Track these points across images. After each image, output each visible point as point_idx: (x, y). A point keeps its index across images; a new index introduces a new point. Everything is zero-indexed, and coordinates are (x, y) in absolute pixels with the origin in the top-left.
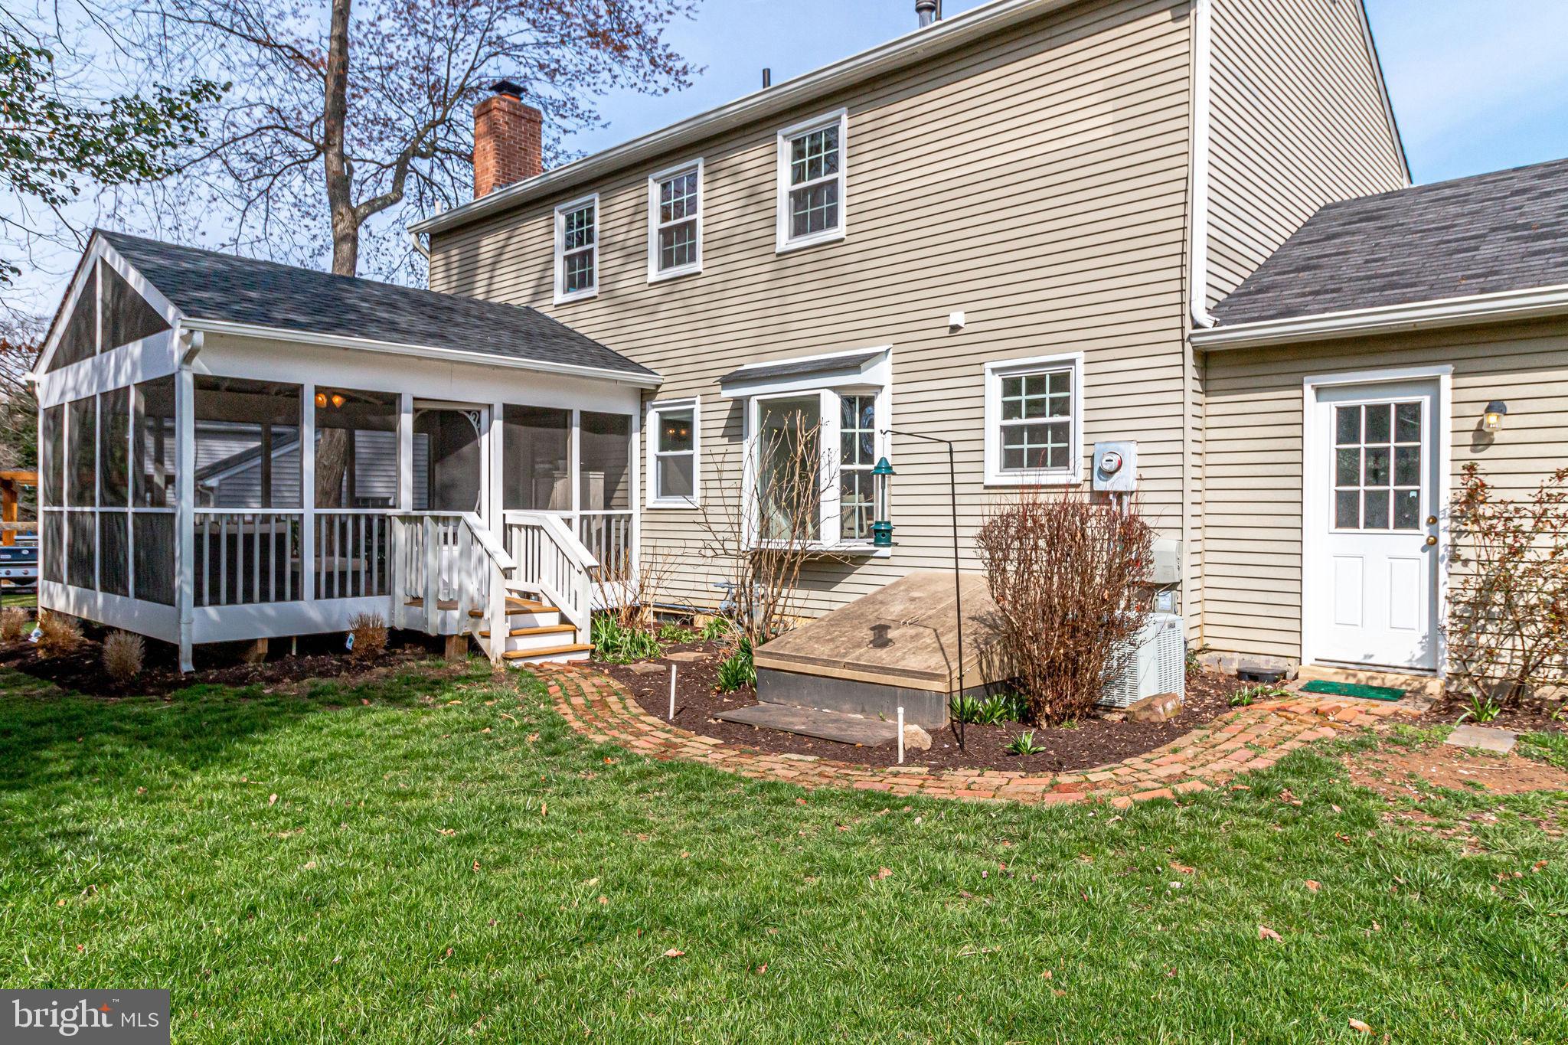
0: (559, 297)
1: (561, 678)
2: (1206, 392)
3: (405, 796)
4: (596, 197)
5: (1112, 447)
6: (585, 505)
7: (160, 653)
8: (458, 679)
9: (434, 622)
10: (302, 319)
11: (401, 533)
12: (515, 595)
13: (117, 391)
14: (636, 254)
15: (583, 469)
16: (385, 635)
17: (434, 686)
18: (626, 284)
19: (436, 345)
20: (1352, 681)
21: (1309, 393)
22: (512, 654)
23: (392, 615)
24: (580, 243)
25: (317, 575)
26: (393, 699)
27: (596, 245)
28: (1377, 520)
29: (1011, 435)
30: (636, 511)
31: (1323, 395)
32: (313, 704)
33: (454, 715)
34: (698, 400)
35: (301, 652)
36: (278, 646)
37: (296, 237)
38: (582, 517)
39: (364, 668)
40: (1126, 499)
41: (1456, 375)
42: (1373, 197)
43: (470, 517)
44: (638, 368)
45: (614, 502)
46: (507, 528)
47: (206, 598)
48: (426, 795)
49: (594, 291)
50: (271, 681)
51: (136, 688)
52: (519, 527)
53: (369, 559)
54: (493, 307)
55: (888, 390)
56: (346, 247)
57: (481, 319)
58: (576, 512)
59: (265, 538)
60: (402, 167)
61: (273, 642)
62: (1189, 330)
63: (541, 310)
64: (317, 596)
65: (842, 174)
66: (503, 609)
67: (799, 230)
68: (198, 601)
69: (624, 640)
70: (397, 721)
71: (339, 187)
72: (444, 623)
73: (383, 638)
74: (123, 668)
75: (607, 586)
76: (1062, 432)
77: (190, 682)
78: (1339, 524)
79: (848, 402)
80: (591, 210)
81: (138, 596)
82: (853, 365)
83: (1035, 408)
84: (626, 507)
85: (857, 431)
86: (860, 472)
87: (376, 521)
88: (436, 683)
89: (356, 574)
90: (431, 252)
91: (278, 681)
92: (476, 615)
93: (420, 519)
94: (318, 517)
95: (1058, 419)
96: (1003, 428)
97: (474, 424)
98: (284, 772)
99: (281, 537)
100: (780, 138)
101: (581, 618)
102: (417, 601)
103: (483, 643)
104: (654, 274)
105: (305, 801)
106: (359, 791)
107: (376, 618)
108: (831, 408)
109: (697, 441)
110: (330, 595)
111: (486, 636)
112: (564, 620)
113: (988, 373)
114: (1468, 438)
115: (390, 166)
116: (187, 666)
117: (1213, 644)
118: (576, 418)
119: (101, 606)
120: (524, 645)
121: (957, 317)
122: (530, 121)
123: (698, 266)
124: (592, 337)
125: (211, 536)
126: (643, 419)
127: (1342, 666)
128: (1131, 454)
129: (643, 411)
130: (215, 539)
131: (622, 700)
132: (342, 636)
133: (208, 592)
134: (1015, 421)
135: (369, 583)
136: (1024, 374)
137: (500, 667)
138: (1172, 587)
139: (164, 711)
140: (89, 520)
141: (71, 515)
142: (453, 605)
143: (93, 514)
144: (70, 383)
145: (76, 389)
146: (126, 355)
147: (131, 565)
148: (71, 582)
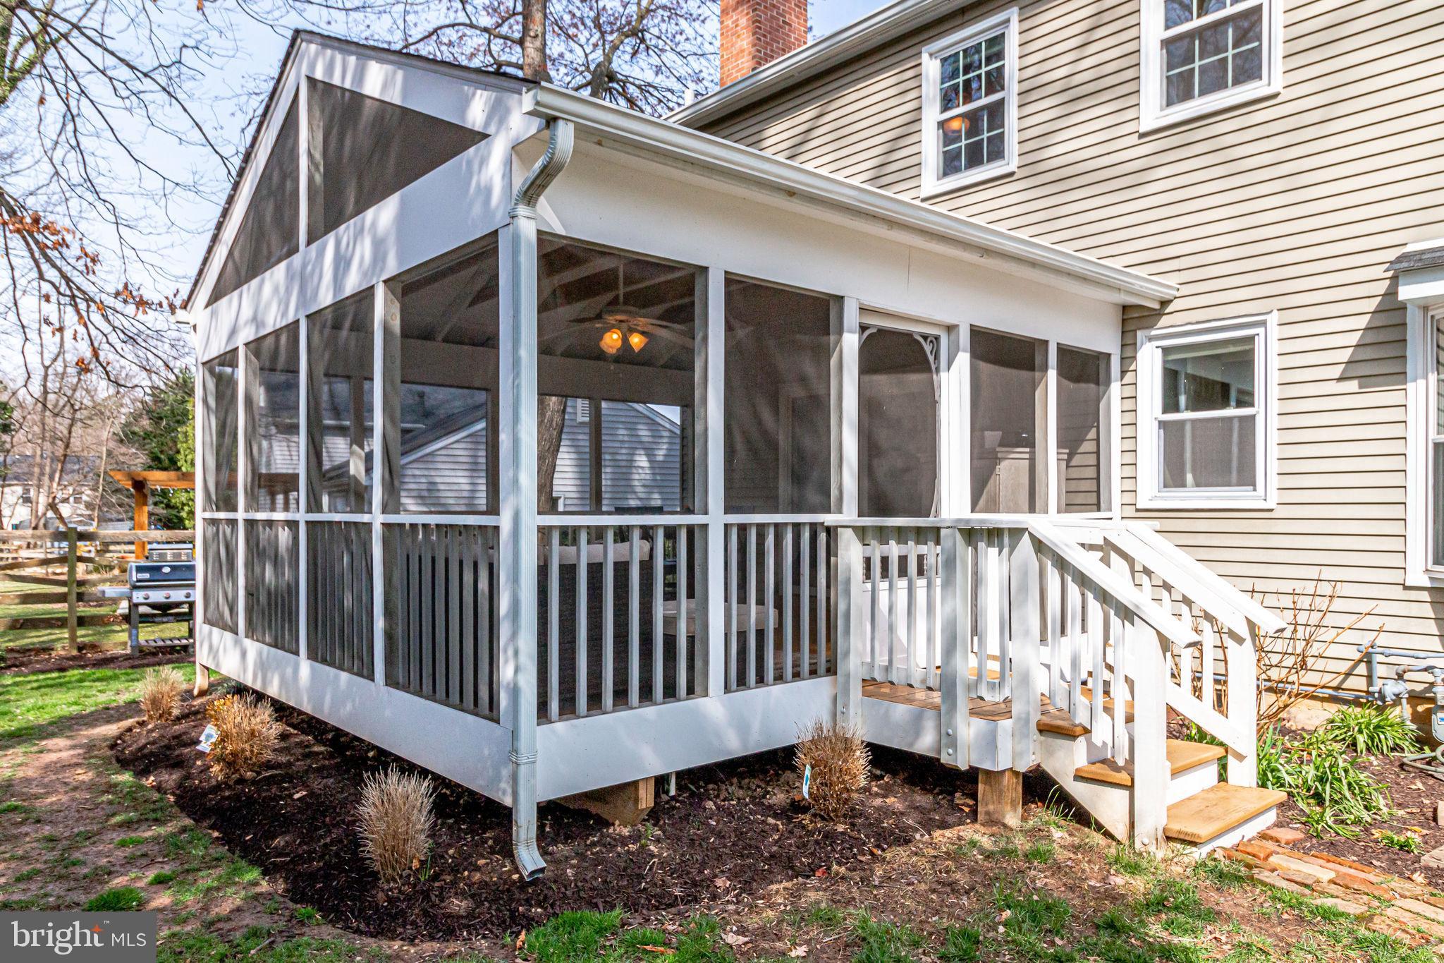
0: (931, 185)
4: (1012, 15)
11: (852, 553)
13: (343, 303)
14: (1108, 90)
24: (975, 96)
27: (1009, 94)
34: (1274, 318)
47: (554, 706)
49: (1009, 165)
64: (727, 689)
81: (391, 681)
87: (806, 535)
97: (931, 358)
104: (1153, 115)
109: (1266, 391)
110: (741, 681)
111: (1098, 779)
118: (1052, 355)
125: (562, 567)
126: (1128, 359)
129: (1130, 344)
133: (562, 689)
140: (284, 536)
141: (250, 524)
142: (1004, 710)
143: (293, 525)
144: (247, 313)
145: (256, 320)
146: (360, 232)
147: (379, 624)
148: (251, 631)
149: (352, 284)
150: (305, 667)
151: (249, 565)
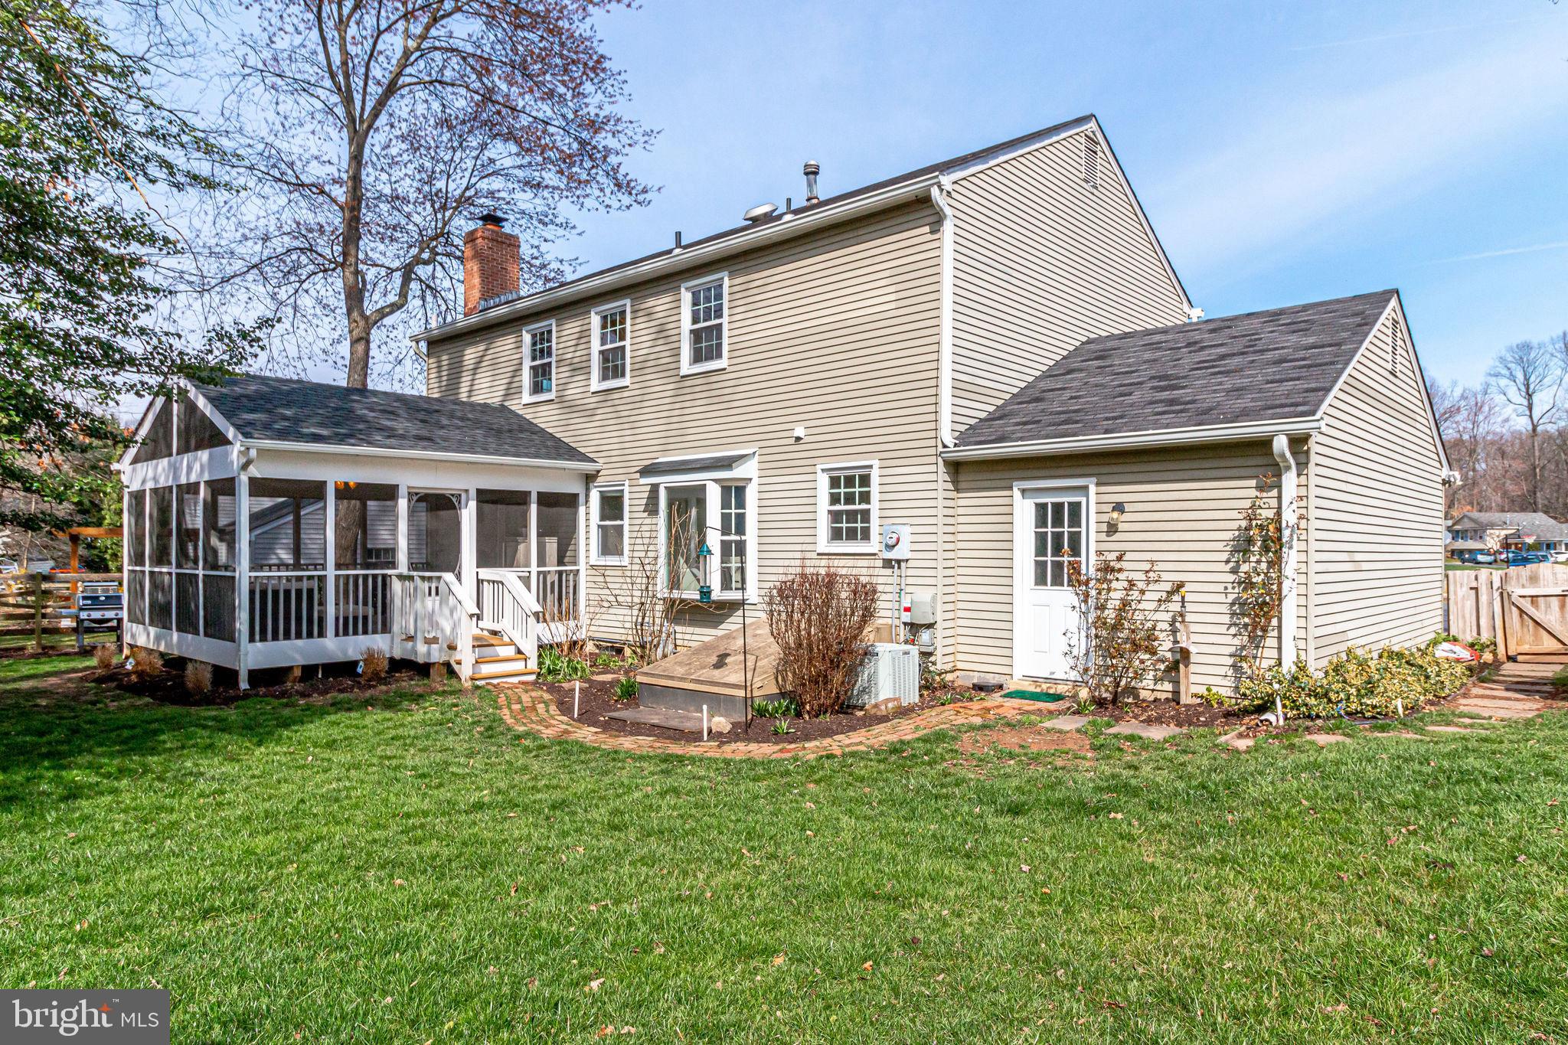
0: (527, 398)
1: (509, 692)
2: (957, 490)
3: (389, 758)
4: (553, 322)
5: (894, 528)
6: (541, 562)
7: (225, 676)
8: (436, 694)
9: (422, 652)
10: (325, 432)
11: (397, 586)
12: (486, 633)
13: (189, 485)
14: (581, 369)
15: (540, 535)
16: (386, 663)
17: (418, 698)
18: (573, 391)
19: (425, 448)
20: (1038, 690)
21: (1017, 493)
22: (477, 676)
23: (392, 648)
24: (542, 357)
25: (337, 619)
26: (389, 706)
27: (554, 359)
28: (1057, 581)
29: (836, 516)
30: (582, 567)
31: (1027, 494)
32: (332, 709)
33: (429, 715)
34: (627, 483)
35: (326, 675)
36: (309, 671)
37: (319, 330)
38: (539, 573)
39: (370, 687)
40: (903, 565)
41: (1098, 484)
42: (1112, 337)
43: (448, 577)
44: (584, 458)
45: (566, 560)
46: (480, 582)
47: (257, 637)
48: (403, 758)
49: (552, 395)
50: (303, 695)
51: (208, 700)
52: (488, 581)
53: (375, 606)
54: (472, 405)
55: (755, 481)
56: (360, 347)
57: (462, 419)
58: (534, 569)
59: (299, 592)
60: (408, 272)
61: (305, 668)
62: (940, 449)
63: (513, 408)
64: (337, 635)
65: (725, 320)
66: (470, 643)
67: (697, 358)
68: (252, 639)
69: (562, 664)
70: (390, 719)
71: (355, 296)
72: (429, 653)
73: (386, 665)
74: (199, 688)
75: (552, 625)
76: (866, 515)
77: (246, 696)
78: (1037, 584)
79: (726, 490)
80: (550, 332)
81: (206, 635)
82: (727, 463)
83: (850, 498)
84: (575, 563)
85: (733, 511)
86: (736, 542)
87: (380, 579)
88: (421, 696)
89: (365, 618)
90: (428, 356)
91: (309, 696)
92: (452, 648)
93: (411, 578)
94: (337, 577)
95: (864, 506)
96: (830, 512)
97: (456, 503)
98: (315, 747)
99: (310, 592)
100: (683, 290)
101: (530, 648)
102: (411, 638)
103: (456, 667)
104: (595, 384)
105: (329, 760)
106: (361, 754)
107: (380, 652)
108: (714, 496)
109: (626, 515)
110: (346, 633)
111: (459, 663)
112: (519, 652)
113: (819, 472)
114: (1104, 527)
115: (398, 269)
116: (244, 685)
117: (960, 665)
118: (534, 497)
119: (175, 642)
120: (486, 669)
121: (799, 431)
122: (509, 245)
123: (626, 381)
124: (550, 431)
125: (261, 592)
126: (587, 496)
127: (1035, 680)
128: (905, 533)
129: (588, 490)
130: (264, 593)
131: (547, 706)
132: (355, 663)
133: (261, 631)
134: (837, 507)
135: (375, 623)
136: (842, 474)
137: (468, 684)
138: (930, 626)
139: (231, 714)
140: (167, 578)
141: (152, 573)
142: (435, 640)
143: (170, 574)
144: (150, 474)
145: (155, 479)
146: (196, 459)
147: (201, 613)
148: (152, 623)
149: (193, 479)
150: (175, 636)
151: (151, 594)
